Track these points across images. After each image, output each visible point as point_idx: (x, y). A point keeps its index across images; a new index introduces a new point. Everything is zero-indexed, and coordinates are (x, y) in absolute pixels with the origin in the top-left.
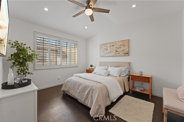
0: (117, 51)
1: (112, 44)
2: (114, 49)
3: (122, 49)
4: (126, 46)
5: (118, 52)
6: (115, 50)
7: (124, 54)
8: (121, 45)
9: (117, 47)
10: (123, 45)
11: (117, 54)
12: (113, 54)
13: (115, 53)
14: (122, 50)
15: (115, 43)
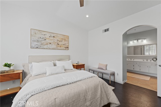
0: (58, 44)
1: (53, 35)
2: (56, 41)
3: (63, 42)
4: (66, 41)
5: (60, 45)
6: (56, 43)
7: (65, 48)
8: (62, 39)
9: (58, 39)
10: (64, 40)
11: (58, 47)
12: (54, 46)
13: (56, 46)
14: (63, 44)
15: (56, 34)
